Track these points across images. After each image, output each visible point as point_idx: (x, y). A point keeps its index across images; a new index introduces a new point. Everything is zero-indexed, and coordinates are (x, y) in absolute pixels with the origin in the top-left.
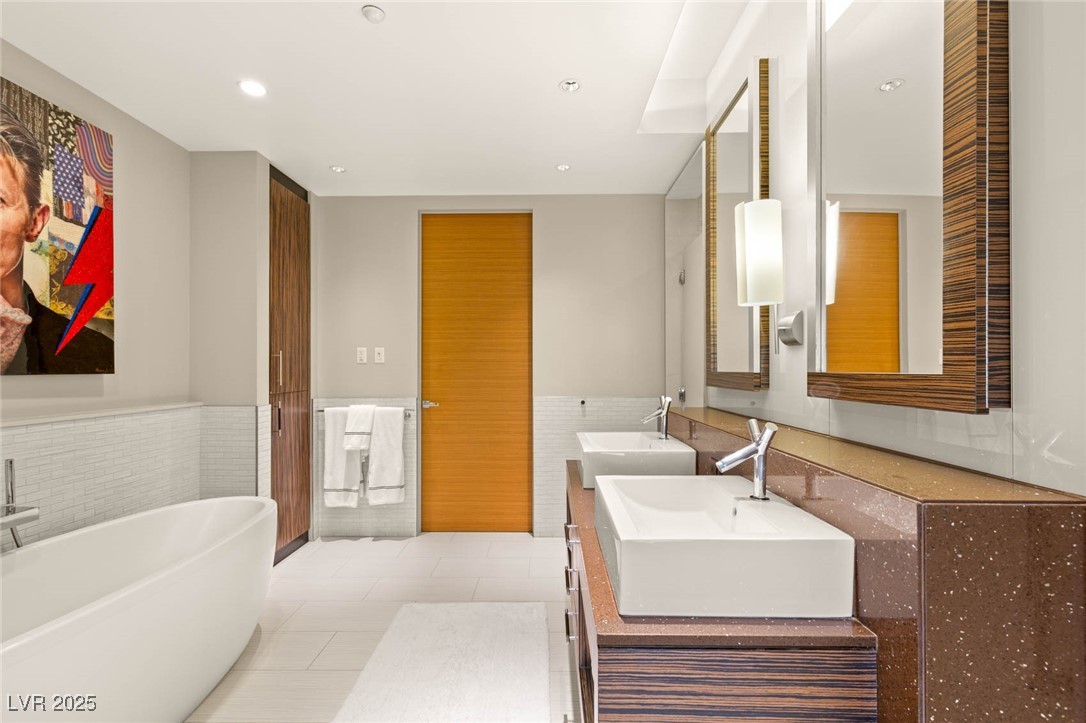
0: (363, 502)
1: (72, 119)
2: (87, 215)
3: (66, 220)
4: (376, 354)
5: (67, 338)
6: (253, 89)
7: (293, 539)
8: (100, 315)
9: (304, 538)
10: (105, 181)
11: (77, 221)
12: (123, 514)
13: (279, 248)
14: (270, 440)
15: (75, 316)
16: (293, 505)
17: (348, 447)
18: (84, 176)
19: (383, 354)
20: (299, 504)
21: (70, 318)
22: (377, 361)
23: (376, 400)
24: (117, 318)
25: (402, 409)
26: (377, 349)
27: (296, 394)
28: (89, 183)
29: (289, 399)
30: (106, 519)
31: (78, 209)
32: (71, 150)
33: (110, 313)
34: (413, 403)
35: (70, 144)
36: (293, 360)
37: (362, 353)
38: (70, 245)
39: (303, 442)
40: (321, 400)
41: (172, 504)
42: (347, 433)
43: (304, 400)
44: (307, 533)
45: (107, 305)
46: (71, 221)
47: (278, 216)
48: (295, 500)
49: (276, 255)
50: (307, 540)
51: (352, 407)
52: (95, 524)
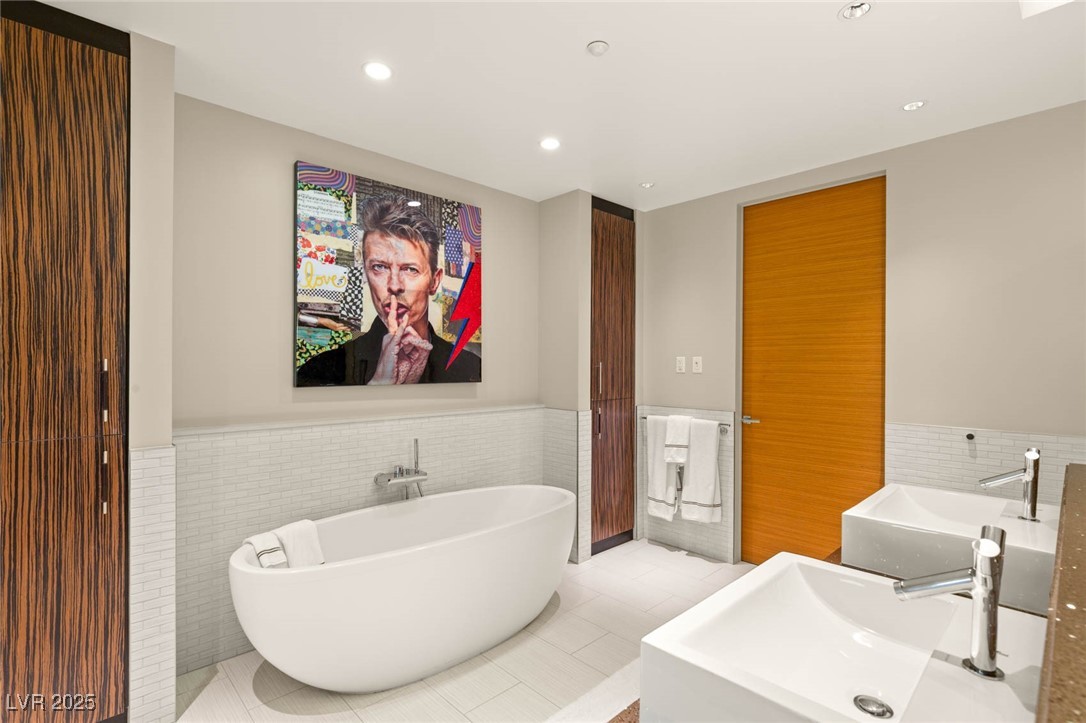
0: (677, 516)
1: (456, 205)
2: (465, 269)
3: (452, 276)
4: (694, 364)
5: (453, 357)
6: (550, 144)
7: (615, 534)
8: (473, 340)
9: (628, 536)
10: (476, 243)
11: (458, 276)
12: (487, 485)
13: (601, 268)
14: (590, 442)
15: (457, 342)
16: (615, 503)
17: (668, 460)
18: (463, 243)
19: (700, 363)
20: (621, 503)
21: (454, 344)
22: (694, 371)
23: (694, 411)
24: (482, 341)
25: (717, 423)
26: (695, 359)
27: (618, 401)
28: (466, 247)
29: (611, 406)
30: (475, 487)
31: (459, 267)
32: (455, 227)
33: (479, 338)
34: (729, 418)
35: (455, 223)
36: (615, 370)
37: (681, 362)
38: (454, 293)
39: (626, 446)
40: (646, 407)
41: (521, 484)
42: (667, 446)
43: (628, 406)
44: (632, 531)
45: (477, 332)
46: (455, 276)
47: (600, 241)
48: (617, 499)
49: (598, 275)
50: (632, 539)
51: (671, 417)
52: (468, 489)
